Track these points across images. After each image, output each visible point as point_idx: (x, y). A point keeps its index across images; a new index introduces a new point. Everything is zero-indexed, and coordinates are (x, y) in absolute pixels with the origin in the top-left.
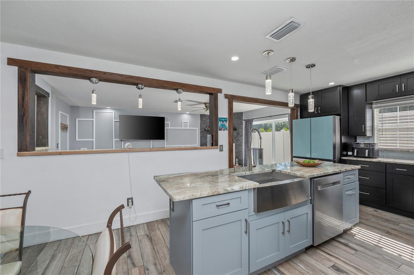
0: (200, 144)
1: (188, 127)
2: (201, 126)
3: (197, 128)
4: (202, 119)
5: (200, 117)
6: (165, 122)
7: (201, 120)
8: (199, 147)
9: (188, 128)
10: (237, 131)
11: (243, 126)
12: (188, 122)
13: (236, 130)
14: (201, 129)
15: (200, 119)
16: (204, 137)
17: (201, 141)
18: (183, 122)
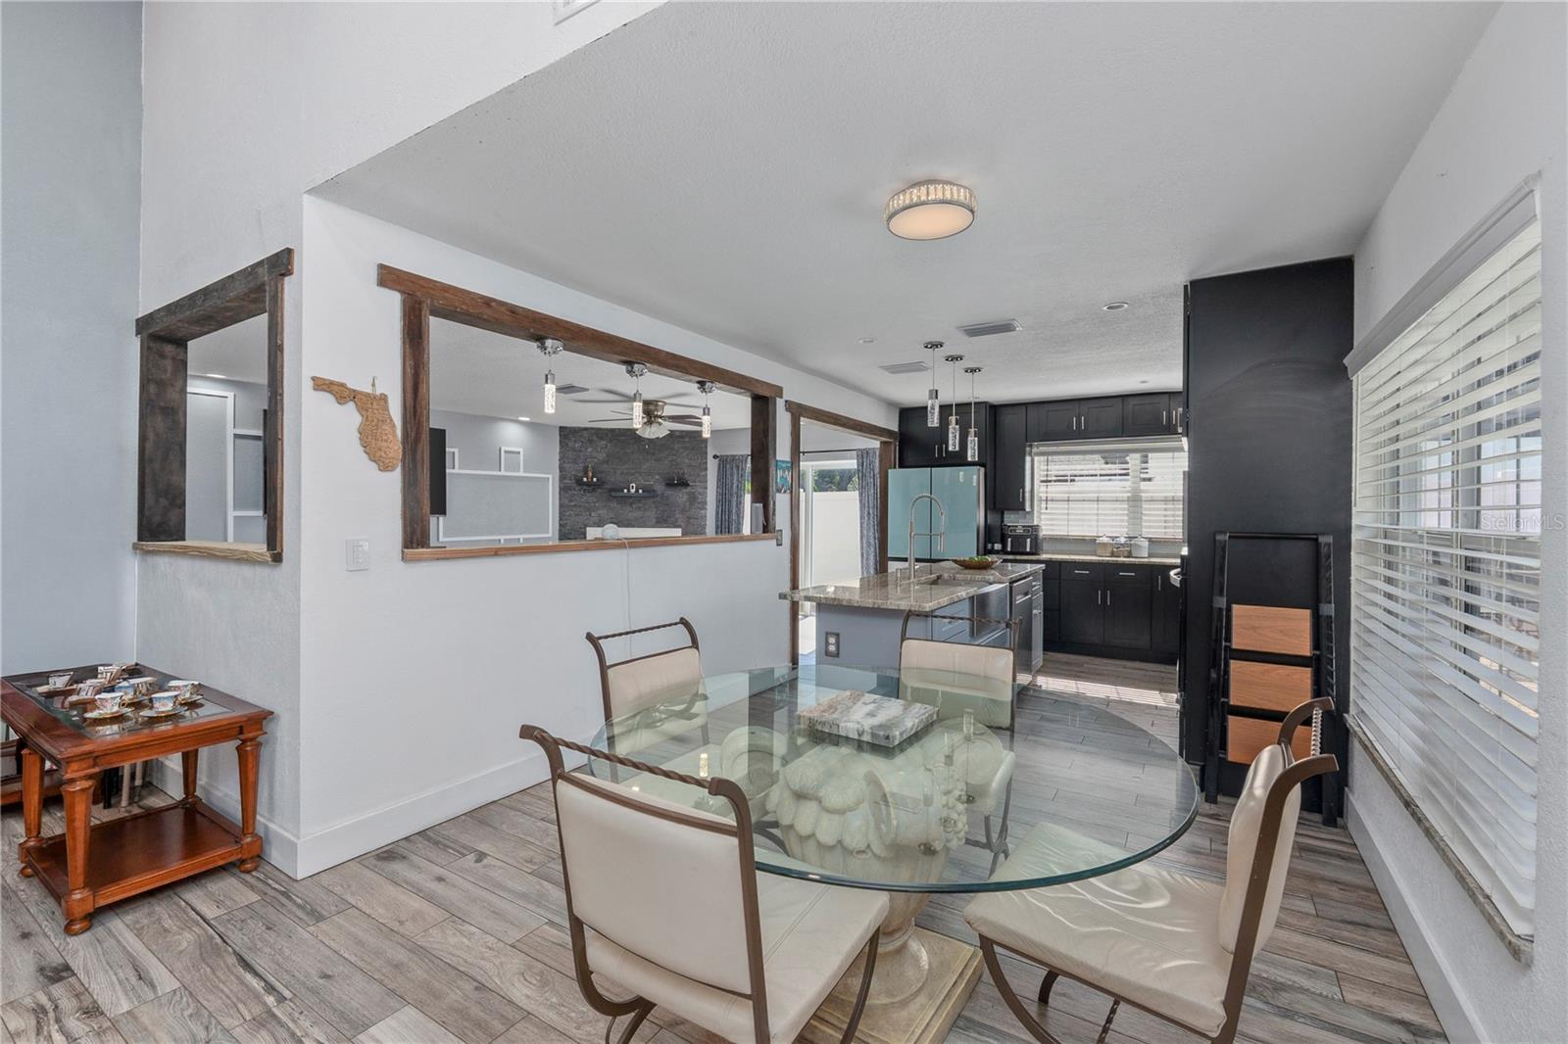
0: (560, 530)
1: (519, 471)
2: (561, 469)
3: (550, 476)
4: (567, 445)
5: (560, 435)
6: (447, 449)
7: (560, 449)
8: (557, 542)
9: (521, 474)
10: (689, 489)
11: (706, 475)
12: (521, 450)
13: (688, 485)
14: (562, 478)
15: (560, 444)
16: (575, 505)
17: (560, 519)
18: (506, 452)
